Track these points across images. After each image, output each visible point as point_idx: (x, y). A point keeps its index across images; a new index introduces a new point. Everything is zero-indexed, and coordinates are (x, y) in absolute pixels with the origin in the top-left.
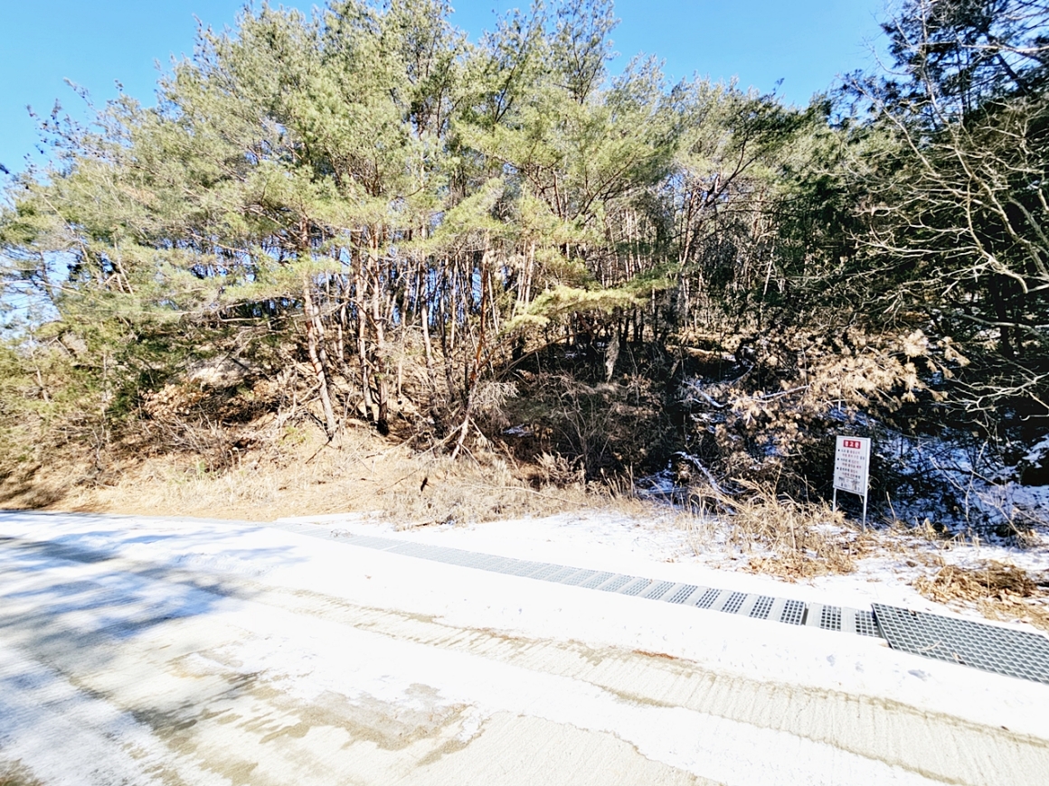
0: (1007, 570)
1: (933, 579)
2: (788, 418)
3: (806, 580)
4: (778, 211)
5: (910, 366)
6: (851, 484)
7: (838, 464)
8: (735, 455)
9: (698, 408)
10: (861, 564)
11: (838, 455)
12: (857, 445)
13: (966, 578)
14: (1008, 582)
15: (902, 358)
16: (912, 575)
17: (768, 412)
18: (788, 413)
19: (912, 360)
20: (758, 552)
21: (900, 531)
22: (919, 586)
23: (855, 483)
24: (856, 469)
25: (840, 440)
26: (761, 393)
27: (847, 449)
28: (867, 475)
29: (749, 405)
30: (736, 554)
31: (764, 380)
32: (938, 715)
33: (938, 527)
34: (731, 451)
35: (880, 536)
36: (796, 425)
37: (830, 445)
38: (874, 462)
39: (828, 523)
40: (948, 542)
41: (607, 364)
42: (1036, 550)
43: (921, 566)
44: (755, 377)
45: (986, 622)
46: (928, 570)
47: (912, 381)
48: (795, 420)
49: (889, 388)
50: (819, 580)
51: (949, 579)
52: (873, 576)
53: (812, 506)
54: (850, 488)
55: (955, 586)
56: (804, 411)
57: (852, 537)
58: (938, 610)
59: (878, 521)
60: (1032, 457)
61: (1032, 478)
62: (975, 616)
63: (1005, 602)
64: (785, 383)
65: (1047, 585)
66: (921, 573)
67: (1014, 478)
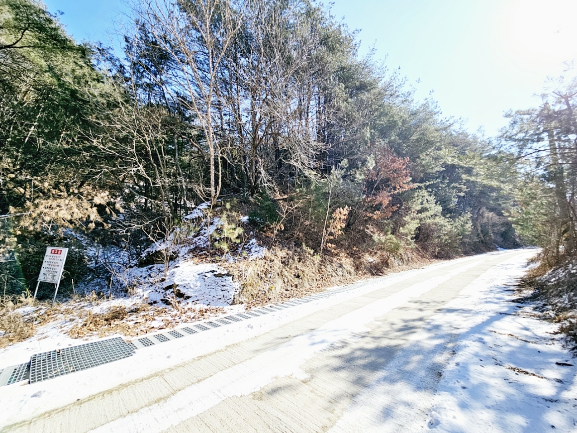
0: (118, 309)
1: (80, 325)
2: (10, 234)
4: (44, 92)
5: (95, 209)
6: (50, 277)
7: (44, 265)
11: (46, 259)
12: (59, 252)
13: (98, 319)
14: (118, 315)
15: (92, 204)
18: (11, 230)
19: (95, 206)
21: (78, 300)
22: (71, 333)
23: (54, 276)
24: (56, 267)
25: (49, 249)
27: (52, 255)
28: (62, 270)
33: (98, 294)
37: (41, 253)
42: (133, 297)
43: (77, 318)
46: (80, 321)
48: (16, 236)
51: (89, 322)
52: (44, 336)
53: (8, 297)
54: (49, 280)
55: (91, 325)
59: (65, 297)
60: (143, 255)
61: (142, 264)
62: (95, 339)
63: (112, 326)
64: (12, 209)
65: (132, 311)
66: (75, 324)
67: (136, 265)
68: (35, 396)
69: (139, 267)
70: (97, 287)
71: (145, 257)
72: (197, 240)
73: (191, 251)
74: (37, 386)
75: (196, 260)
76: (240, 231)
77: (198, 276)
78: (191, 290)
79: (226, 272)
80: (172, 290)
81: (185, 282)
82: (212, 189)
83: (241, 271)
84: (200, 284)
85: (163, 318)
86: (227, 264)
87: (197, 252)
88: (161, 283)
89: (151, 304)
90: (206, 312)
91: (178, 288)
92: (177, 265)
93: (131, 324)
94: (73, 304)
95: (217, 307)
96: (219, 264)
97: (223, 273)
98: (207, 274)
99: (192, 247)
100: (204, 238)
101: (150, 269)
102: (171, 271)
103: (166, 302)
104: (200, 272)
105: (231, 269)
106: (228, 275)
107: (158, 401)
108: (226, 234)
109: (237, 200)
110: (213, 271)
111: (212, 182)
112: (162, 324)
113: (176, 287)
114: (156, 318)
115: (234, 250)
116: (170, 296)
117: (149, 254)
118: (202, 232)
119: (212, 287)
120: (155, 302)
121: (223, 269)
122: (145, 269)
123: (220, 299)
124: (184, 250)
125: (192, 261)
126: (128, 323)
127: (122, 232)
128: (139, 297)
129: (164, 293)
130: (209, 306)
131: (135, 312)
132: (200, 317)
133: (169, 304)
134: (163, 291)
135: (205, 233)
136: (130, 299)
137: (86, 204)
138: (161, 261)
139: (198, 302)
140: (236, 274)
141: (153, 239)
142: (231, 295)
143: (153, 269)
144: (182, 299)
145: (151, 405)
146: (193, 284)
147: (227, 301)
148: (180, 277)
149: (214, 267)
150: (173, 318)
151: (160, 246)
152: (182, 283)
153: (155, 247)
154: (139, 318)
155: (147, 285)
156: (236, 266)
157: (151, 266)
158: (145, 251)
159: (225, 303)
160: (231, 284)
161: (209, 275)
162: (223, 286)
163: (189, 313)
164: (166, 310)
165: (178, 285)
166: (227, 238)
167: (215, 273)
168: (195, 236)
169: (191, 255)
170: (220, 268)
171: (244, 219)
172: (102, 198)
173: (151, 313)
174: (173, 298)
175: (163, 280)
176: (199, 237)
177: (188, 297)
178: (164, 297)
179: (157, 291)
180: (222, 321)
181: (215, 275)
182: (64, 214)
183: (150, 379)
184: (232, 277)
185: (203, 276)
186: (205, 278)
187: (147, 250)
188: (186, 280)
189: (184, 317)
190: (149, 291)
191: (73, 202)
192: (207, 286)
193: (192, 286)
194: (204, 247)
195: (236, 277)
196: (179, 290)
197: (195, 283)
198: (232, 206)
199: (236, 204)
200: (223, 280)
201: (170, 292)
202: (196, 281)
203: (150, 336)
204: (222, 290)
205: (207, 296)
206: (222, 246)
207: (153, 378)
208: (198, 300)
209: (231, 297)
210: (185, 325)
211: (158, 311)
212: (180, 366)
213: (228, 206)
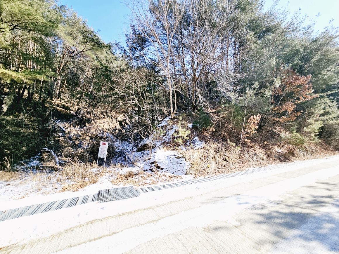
0: (130, 172)
1: (115, 179)
2: (87, 135)
3: (82, 189)
4: (95, 70)
5: (118, 123)
6: (102, 155)
7: (100, 150)
10: (101, 179)
11: (100, 147)
12: (105, 144)
13: (122, 177)
14: (130, 175)
16: (111, 178)
17: (80, 133)
18: (87, 134)
20: (68, 183)
21: (113, 167)
22: (112, 182)
23: (103, 155)
24: (104, 151)
25: (101, 142)
27: (103, 145)
28: (107, 152)
29: (73, 131)
30: (57, 186)
33: (121, 164)
35: (108, 169)
36: (89, 138)
37: (98, 144)
38: (109, 149)
39: (95, 168)
40: (122, 168)
42: (136, 167)
43: (114, 175)
45: (124, 187)
46: (115, 177)
47: (118, 127)
50: (87, 188)
51: (119, 178)
52: (102, 182)
53: (88, 164)
54: (102, 157)
55: (120, 179)
56: (92, 134)
57: (100, 171)
58: (115, 187)
59: (108, 165)
60: (139, 146)
61: (139, 150)
62: (122, 186)
63: (128, 180)
64: (87, 124)
65: (136, 174)
66: (113, 178)
67: (136, 151)
68: (102, 209)
69: (137, 152)
70: (120, 161)
71: (140, 147)
72: (165, 138)
73: (162, 144)
74: (102, 204)
75: (165, 148)
76: (189, 132)
77: (167, 158)
78: (164, 165)
79: (181, 156)
80: (154, 164)
81: (160, 160)
82: (172, 109)
83: (190, 155)
84: (168, 162)
85: (151, 179)
86: (181, 151)
87: (165, 144)
88: (148, 161)
89: (145, 171)
90: (172, 177)
91: (157, 163)
92: (156, 151)
93: (137, 180)
94: (111, 168)
95: (178, 175)
96: (178, 151)
97: (180, 157)
98: (171, 157)
99: (163, 141)
100: (169, 137)
101: (143, 153)
102: (153, 154)
103: (152, 171)
104: (168, 156)
105: (184, 154)
106: (183, 157)
107: (153, 221)
108: (180, 134)
109: (186, 114)
110: (174, 155)
111: (172, 105)
112: (151, 182)
113: (156, 163)
114: (148, 178)
115: (185, 143)
116: (153, 167)
117: (142, 145)
118: (167, 133)
119: (174, 163)
120: (147, 170)
121: (180, 154)
122: (140, 153)
123: (179, 171)
124: (159, 143)
125: (163, 149)
126: (135, 180)
127: (130, 134)
128: (139, 167)
129: (150, 166)
130: (173, 174)
131: (138, 174)
132: (169, 180)
133: (153, 172)
134: (150, 164)
135: (169, 134)
136: (135, 168)
137: (115, 121)
138: (148, 149)
139: (167, 172)
140: (187, 157)
141: (144, 138)
142: (185, 169)
143: (144, 153)
144: (160, 169)
145: (150, 223)
146: (165, 162)
147: (183, 172)
148: (158, 158)
149: (175, 152)
150: (156, 179)
151: (146, 141)
152: (159, 161)
153: (144, 142)
154: (140, 177)
155: (142, 161)
156: (187, 153)
157: (143, 151)
158: (140, 144)
159: (182, 173)
160: (185, 163)
161: (173, 157)
162: (180, 163)
163: (163, 177)
164: (152, 175)
165: (157, 162)
166: (181, 137)
167: (176, 156)
168: (164, 136)
169: (162, 146)
170: (178, 153)
171: (190, 125)
172: (120, 117)
173: (145, 175)
174: (155, 168)
175: (149, 159)
176: (166, 136)
177: (162, 169)
178: (151, 168)
179: (147, 164)
180: (181, 183)
181: (176, 157)
182: (106, 126)
183: (148, 210)
184: (185, 159)
185: (169, 157)
186: (170, 158)
187: (141, 143)
188: (161, 160)
189: (161, 179)
190: (143, 164)
191: (109, 120)
192: (172, 163)
193: (164, 163)
194: (169, 142)
195: (187, 159)
196: (158, 165)
197: (165, 161)
198: (183, 118)
199: (185, 117)
200: (180, 160)
201: (153, 166)
202: (166, 160)
203: (146, 187)
204: (180, 166)
205: (172, 169)
206: (179, 141)
207: (149, 209)
208: (168, 171)
209: (185, 170)
210: (162, 184)
211: (148, 175)
212: (161, 205)
213: (181, 118)
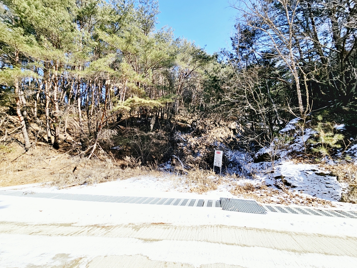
0: (249, 185)
1: (234, 189)
2: (203, 145)
3: (205, 193)
5: (232, 131)
6: (218, 164)
7: (215, 158)
8: (188, 156)
9: (179, 141)
10: (219, 187)
11: (215, 156)
12: (219, 153)
13: (241, 188)
14: (249, 188)
15: (230, 129)
16: (230, 188)
17: (198, 143)
19: (232, 129)
20: (193, 186)
21: (228, 177)
22: (231, 191)
23: (219, 164)
24: (219, 160)
25: (216, 151)
26: (196, 137)
27: (217, 154)
28: (222, 161)
29: (193, 141)
30: (187, 187)
31: (198, 133)
32: (232, 227)
33: (237, 175)
34: (188, 155)
35: (224, 178)
36: (205, 147)
37: (213, 153)
38: (224, 157)
39: (212, 176)
40: (238, 179)
41: (151, 125)
42: (255, 179)
43: (232, 186)
44: (195, 132)
45: (244, 199)
47: (232, 135)
48: (205, 146)
49: (227, 137)
50: (208, 193)
51: (237, 189)
52: (221, 190)
53: (208, 171)
54: (217, 165)
55: (239, 190)
56: (208, 143)
57: (217, 179)
58: (235, 197)
59: (223, 174)
60: (256, 156)
61: (256, 161)
63: (249, 193)
65: (257, 188)
66: (232, 188)
67: (252, 161)
69: (254, 163)
70: (235, 171)
72: (293, 146)
73: (289, 154)
75: (295, 160)
77: (300, 173)
78: (296, 182)
79: (328, 172)
80: (280, 179)
81: (290, 175)
82: (301, 108)
83: (346, 173)
84: (303, 178)
85: (278, 197)
86: (327, 166)
87: (293, 154)
88: (271, 174)
89: (268, 186)
90: (313, 201)
91: (285, 179)
92: (280, 163)
93: (259, 195)
95: (324, 200)
96: (319, 165)
97: (326, 173)
98: (308, 172)
99: (290, 151)
100: (299, 145)
101: (261, 164)
102: (277, 167)
103: (278, 187)
104: (302, 170)
105: (334, 171)
106: (331, 175)
110: (314, 170)
113: (283, 178)
114: (273, 195)
116: (280, 184)
117: (259, 155)
118: (297, 140)
119: (314, 182)
120: (270, 185)
121: (324, 169)
122: (258, 164)
123: (326, 193)
124: (284, 154)
125: (292, 161)
126: (256, 194)
127: (245, 142)
128: (259, 180)
129: (275, 181)
130: (315, 197)
131: (259, 189)
132: (308, 203)
133: (280, 188)
134: (274, 179)
135: (299, 141)
137: (228, 130)
138: (269, 160)
139: (303, 192)
140: (341, 175)
141: (262, 146)
142: (338, 193)
143: (263, 164)
144: (290, 187)
146: (297, 178)
147: (335, 197)
148: (285, 172)
149: (314, 167)
150: (285, 199)
151: (265, 150)
152: (288, 176)
153: (262, 151)
154: (262, 193)
155: (263, 174)
156: (339, 169)
159: (332, 199)
160: (336, 183)
161: (311, 173)
162: (327, 183)
163: (297, 198)
164: (279, 192)
166: (325, 145)
167: (316, 172)
168: (291, 144)
169: (290, 157)
170: (321, 168)
172: (233, 125)
173: (269, 192)
174: (282, 185)
175: (272, 172)
176: (294, 144)
177: (294, 187)
178: (276, 183)
179: (269, 178)
180: (332, 213)
181: (316, 174)
182: (220, 135)
184: (336, 177)
185: (305, 173)
186: (307, 174)
187: (258, 153)
189: (293, 200)
190: (264, 178)
191: (222, 129)
192: (310, 181)
194: (300, 151)
195: (341, 178)
196: (286, 181)
200: (325, 178)
201: (279, 181)
202: (299, 176)
203: (273, 205)
204: (327, 187)
205: (312, 189)
206: (321, 151)
208: (303, 190)
210: (296, 206)
211: (273, 191)
212: (303, 234)
